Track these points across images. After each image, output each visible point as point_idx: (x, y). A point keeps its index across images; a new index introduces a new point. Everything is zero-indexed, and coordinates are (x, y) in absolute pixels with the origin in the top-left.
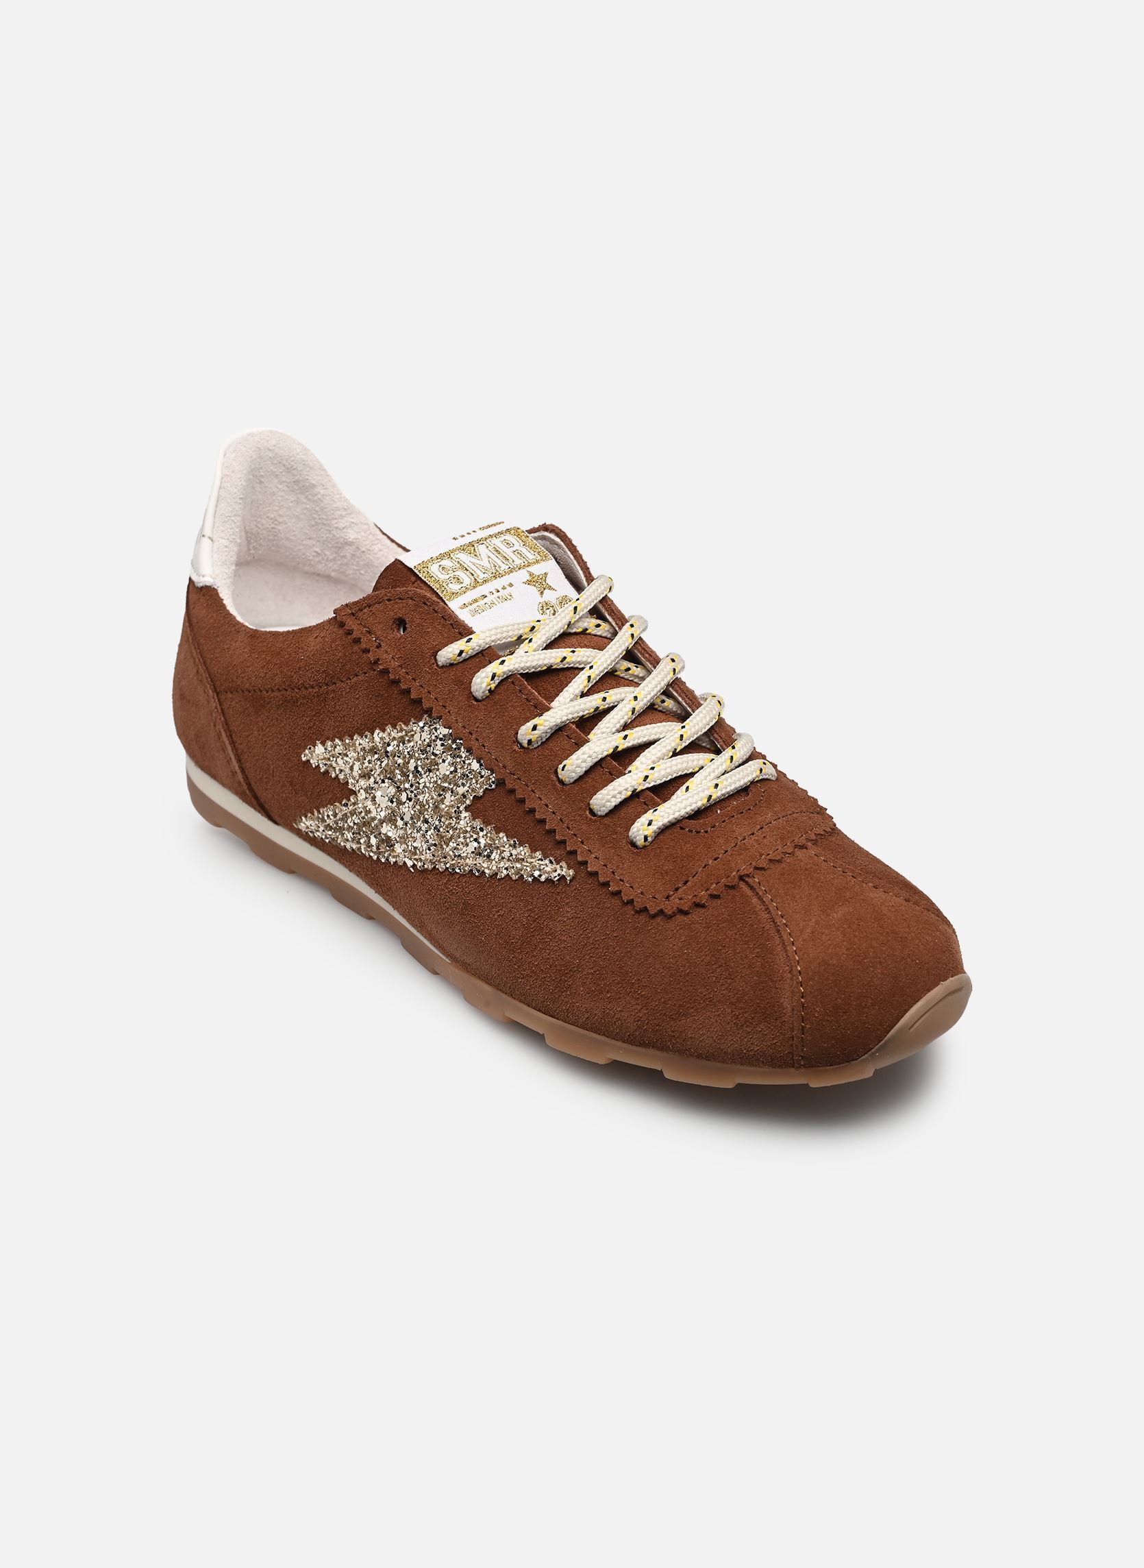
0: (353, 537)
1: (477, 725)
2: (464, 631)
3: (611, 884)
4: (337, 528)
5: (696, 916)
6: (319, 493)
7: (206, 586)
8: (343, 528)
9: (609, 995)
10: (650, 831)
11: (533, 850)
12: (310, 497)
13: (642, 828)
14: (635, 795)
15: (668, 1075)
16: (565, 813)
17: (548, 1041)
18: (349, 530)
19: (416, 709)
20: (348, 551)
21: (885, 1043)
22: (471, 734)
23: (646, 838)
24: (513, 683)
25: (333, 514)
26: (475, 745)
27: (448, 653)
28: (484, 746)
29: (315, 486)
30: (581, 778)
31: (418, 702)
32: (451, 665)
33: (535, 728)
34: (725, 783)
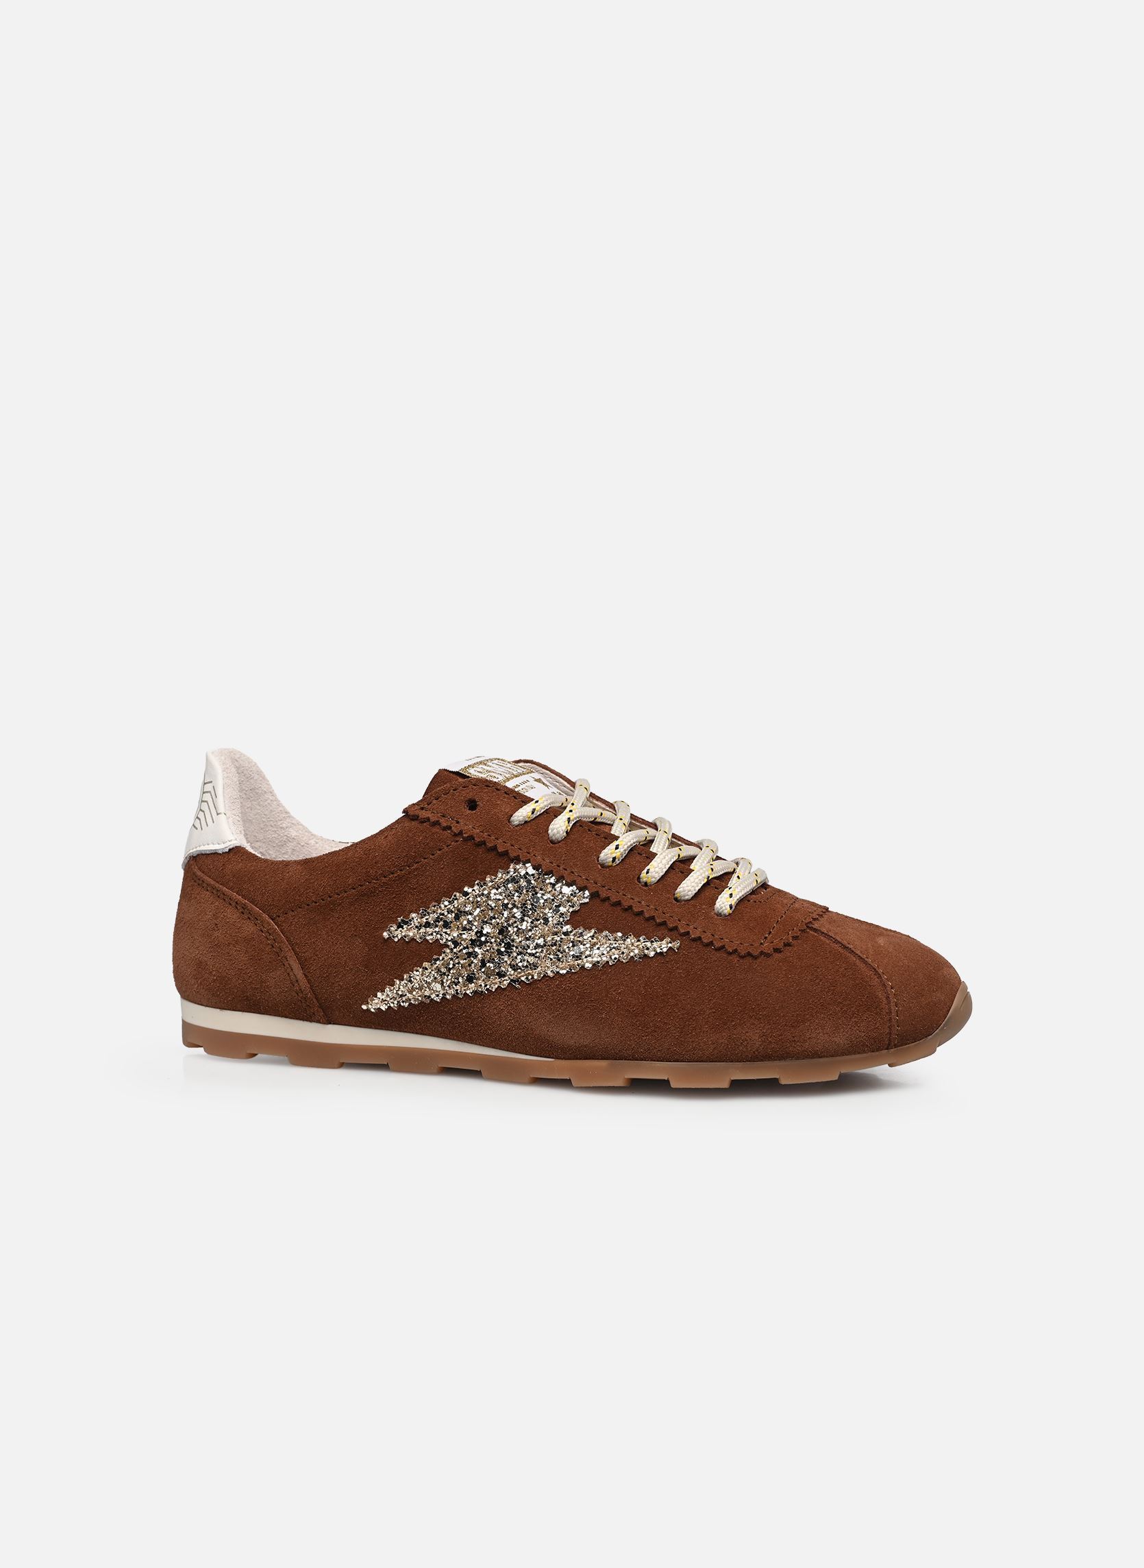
0: (293, 835)
1: (563, 858)
2: (526, 800)
3: (714, 942)
4: (281, 828)
5: (788, 952)
6: (269, 798)
7: (236, 847)
8: (287, 828)
9: (733, 1023)
10: (733, 901)
11: (637, 937)
12: (261, 803)
13: (724, 903)
14: (709, 882)
15: (783, 1082)
16: (657, 904)
17: (673, 1085)
18: (291, 830)
19: (506, 859)
20: (291, 845)
21: (948, 1019)
22: (559, 866)
23: (731, 907)
24: (581, 826)
25: (278, 816)
26: (566, 874)
27: (523, 814)
28: (573, 873)
29: (265, 792)
30: (663, 877)
31: (506, 853)
32: (526, 822)
33: (617, 848)
34: (737, 890)
